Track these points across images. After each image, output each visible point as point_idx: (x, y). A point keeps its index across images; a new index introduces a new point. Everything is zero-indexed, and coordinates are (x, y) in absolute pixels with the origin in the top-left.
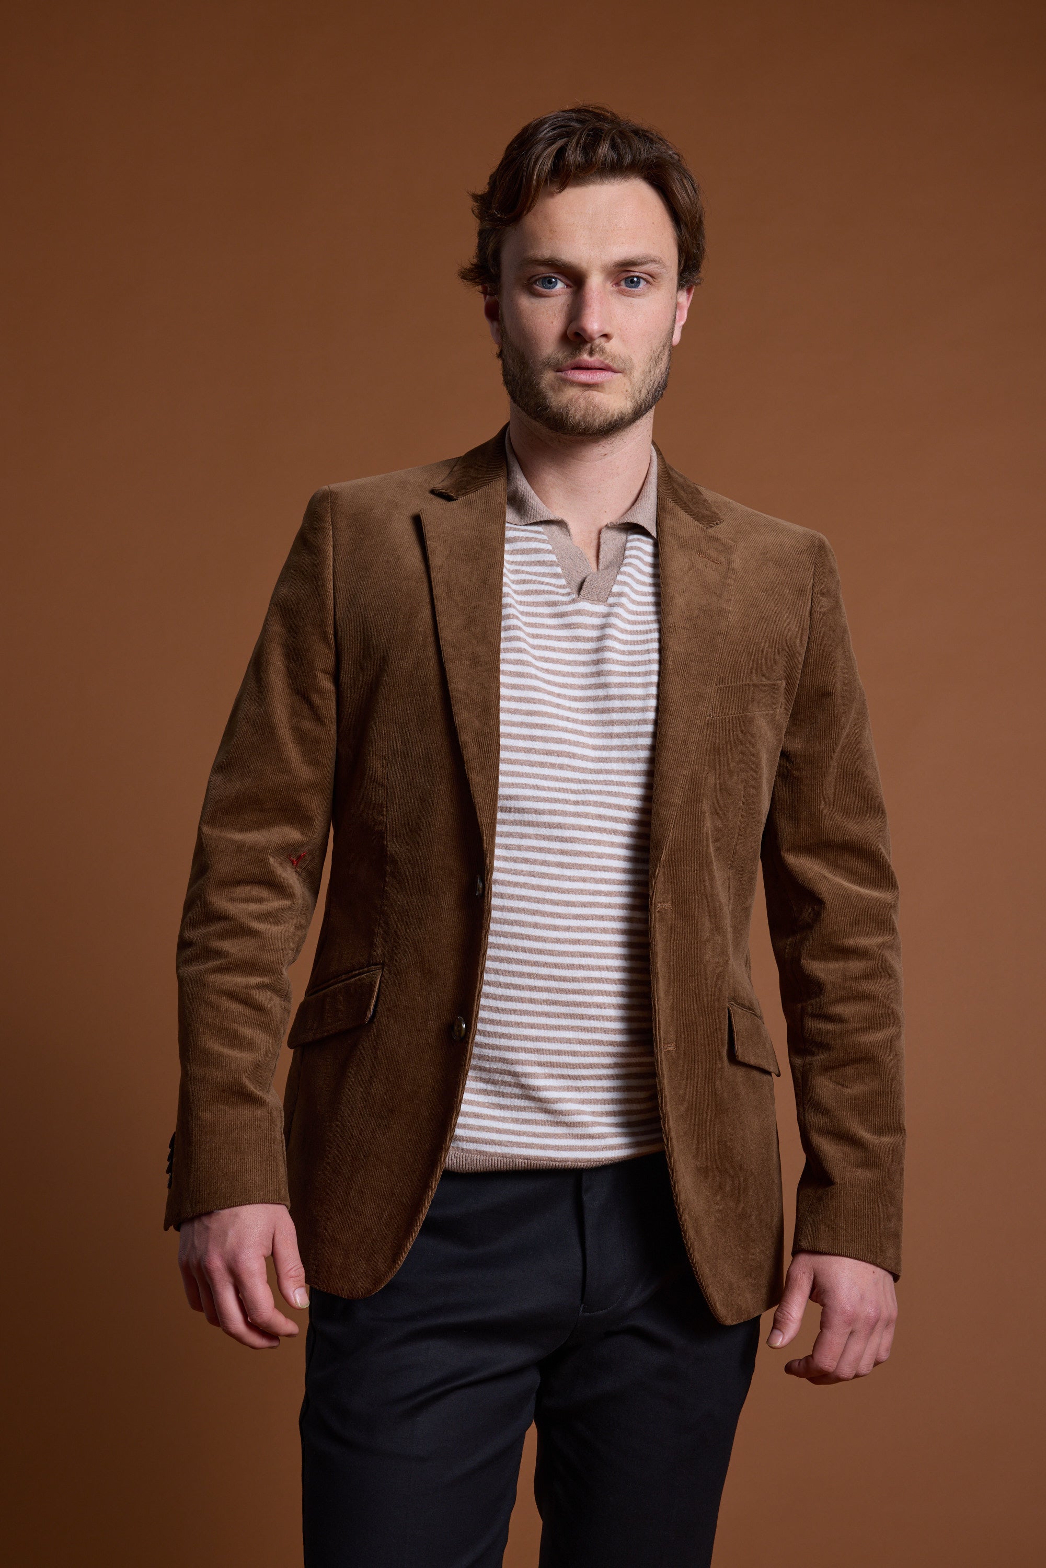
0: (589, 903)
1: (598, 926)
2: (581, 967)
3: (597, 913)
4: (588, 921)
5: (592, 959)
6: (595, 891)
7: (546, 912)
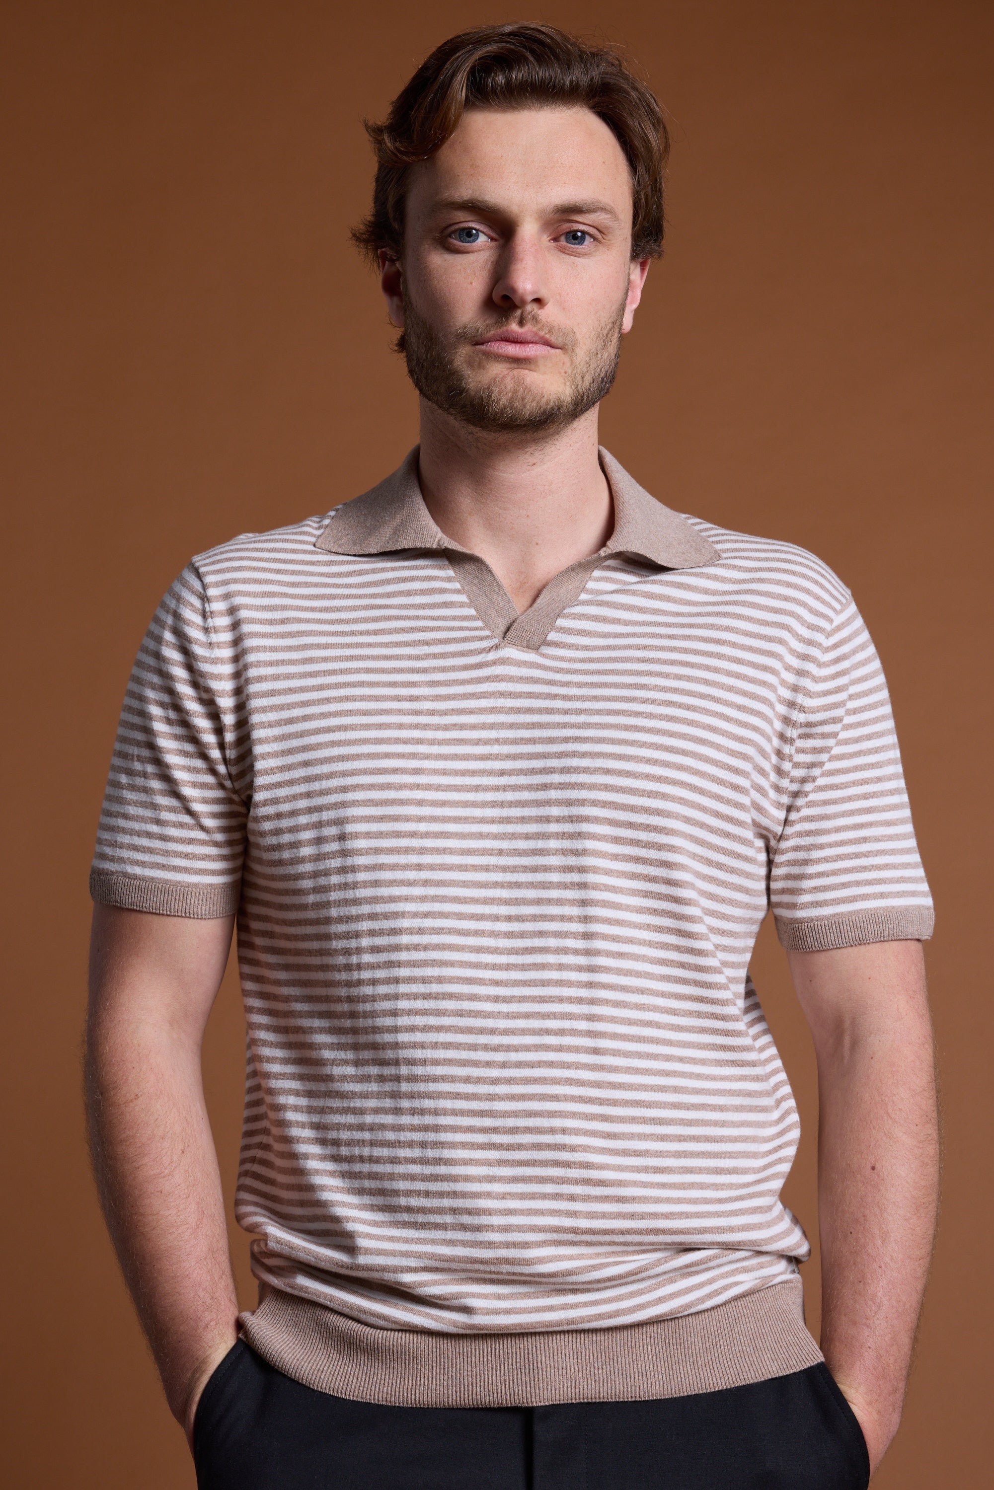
0: (534, 1046)
1: (547, 1076)
2: (528, 1130)
3: (545, 1059)
4: (535, 1069)
5: (542, 1119)
6: (541, 1030)
7: (479, 1061)
